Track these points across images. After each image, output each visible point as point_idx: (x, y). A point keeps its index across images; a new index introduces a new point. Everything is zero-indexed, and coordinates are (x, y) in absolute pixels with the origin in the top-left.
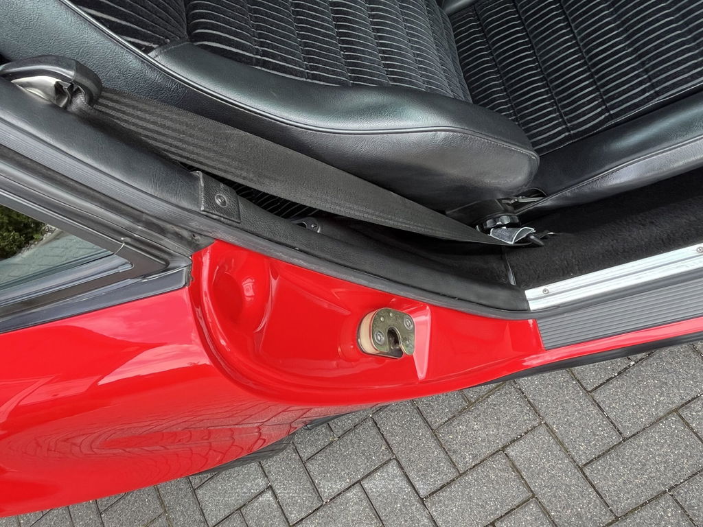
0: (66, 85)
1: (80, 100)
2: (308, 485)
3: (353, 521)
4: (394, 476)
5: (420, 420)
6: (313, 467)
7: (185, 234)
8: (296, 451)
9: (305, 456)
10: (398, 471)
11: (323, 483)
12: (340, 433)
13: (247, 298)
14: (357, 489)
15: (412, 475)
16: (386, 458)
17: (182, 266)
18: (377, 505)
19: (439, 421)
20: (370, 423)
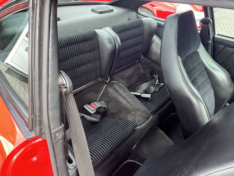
0: (65, 86)
1: (65, 90)
7: (43, 131)
13: (32, 159)
17: (33, 135)
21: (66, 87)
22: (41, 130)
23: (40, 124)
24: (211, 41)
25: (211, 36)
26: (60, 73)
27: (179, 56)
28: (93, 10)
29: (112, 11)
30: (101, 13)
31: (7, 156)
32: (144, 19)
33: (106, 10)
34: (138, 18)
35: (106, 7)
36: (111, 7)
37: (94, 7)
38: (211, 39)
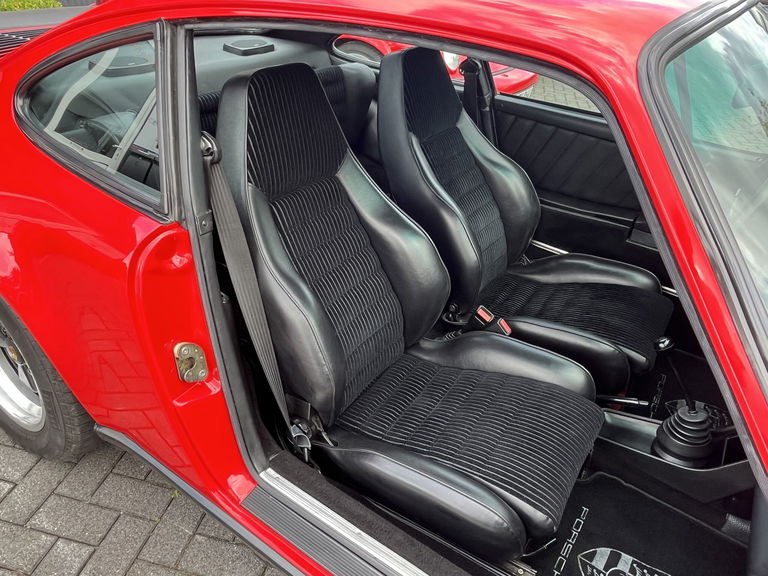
0: (211, 151)
1: (209, 158)
2: (34, 507)
3: (21, 552)
4: (79, 557)
5: (140, 544)
6: (52, 501)
7: (183, 216)
8: (60, 483)
9: (60, 490)
10: (85, 556)
11: (43, 514)
12: (94, 502)
14: (51, 539)
15: (89, 567)
16: (92, 542)
18: (46, 560)
19: (147, 558)
20: (115, 515)
21: (211, 154)
22: (180, 213)
23: (179, 205)
24: (488, 109)
25: (487, 97)
26: (203, 134)
27: (411, 133)
28: (226, 48)
29: (271, 48)
30: (246, 53)
31: (138, 243)
32: (345, 66)
33: (256, 46)
34: (332, 63)
35: (255, 42)
36: (269, 41)
37: (230, 41)
38: (488, 103)
